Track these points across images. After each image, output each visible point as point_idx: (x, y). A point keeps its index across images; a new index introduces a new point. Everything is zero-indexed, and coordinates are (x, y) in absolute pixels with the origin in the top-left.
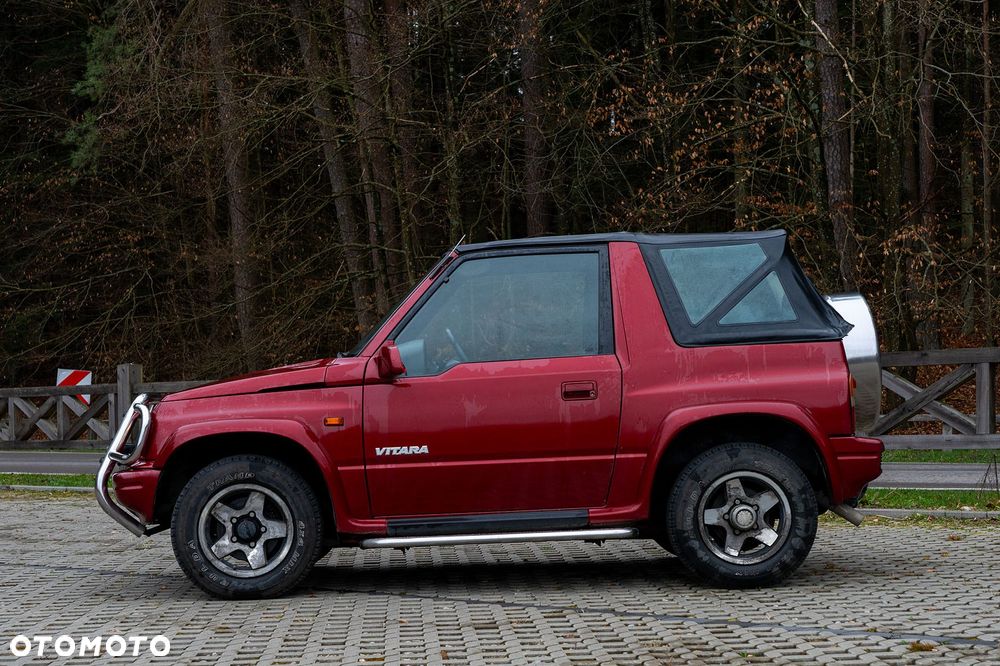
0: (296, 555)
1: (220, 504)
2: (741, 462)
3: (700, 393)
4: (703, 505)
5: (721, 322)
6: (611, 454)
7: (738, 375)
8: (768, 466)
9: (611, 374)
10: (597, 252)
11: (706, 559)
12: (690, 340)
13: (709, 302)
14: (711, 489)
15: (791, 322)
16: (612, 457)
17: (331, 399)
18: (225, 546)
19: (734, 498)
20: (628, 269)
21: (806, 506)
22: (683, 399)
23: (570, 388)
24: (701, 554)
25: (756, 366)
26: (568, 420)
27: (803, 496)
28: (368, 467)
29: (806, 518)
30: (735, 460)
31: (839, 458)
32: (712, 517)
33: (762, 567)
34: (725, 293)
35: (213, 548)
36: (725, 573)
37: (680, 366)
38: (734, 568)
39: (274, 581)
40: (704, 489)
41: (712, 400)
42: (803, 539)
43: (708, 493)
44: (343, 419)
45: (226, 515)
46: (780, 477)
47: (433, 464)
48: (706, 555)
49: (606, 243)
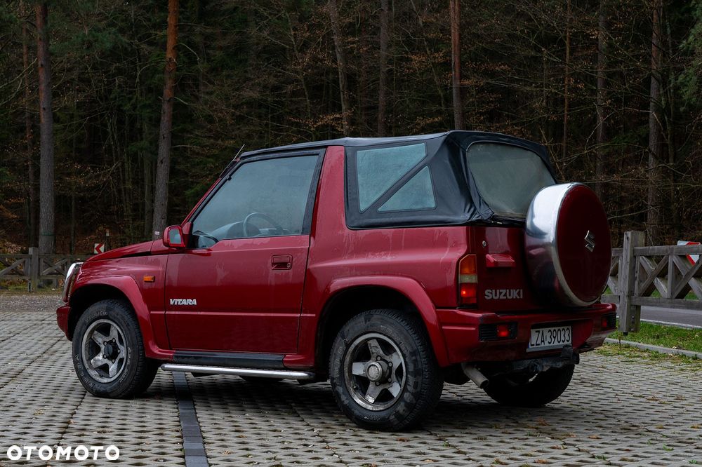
0: (126, 370)
1: (96, 332)
2: (372, 326)
3: (351, 267)
4: (348, 359)
5: (380, 209)
6: (298, 313)
7: (383, 253)
8: (390, 330)
9: (301, 251)
10: (318, 154)
11: (346, 402)
12: (355, 224)
13: (377, 193)
14: (353, 346)
15: (430, 209)
16: (299, 315)
17: (151, 263)
18: (99, 360)
19: (375, 355)
20: (332, 167)
21: (415, 367)
22: (341, 271)
23: (277, 260)
24: (343, 398)
25: (396, 247)
26: (273, 283)
27: (414, 358)
28: (167, 313)
29: (415, 376)
30: (368, 323)
31: (443, 327)
32: (358, 369)
33: (383, 414)
34: (389, 185)
35: (92, 361)
36: (358, 416)
37: (346, 245)
38: (365, 412)
39: (115, 387)
40: (348, 346)
41: (358, 273)
42: (412, 394)
43: (351, 349)
44: (154, 277)
45: (100, 339)
46: (398, 340)
47: (199, 313)
48: (347, 399)
49: (326, 147)
